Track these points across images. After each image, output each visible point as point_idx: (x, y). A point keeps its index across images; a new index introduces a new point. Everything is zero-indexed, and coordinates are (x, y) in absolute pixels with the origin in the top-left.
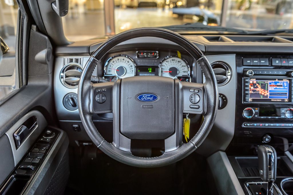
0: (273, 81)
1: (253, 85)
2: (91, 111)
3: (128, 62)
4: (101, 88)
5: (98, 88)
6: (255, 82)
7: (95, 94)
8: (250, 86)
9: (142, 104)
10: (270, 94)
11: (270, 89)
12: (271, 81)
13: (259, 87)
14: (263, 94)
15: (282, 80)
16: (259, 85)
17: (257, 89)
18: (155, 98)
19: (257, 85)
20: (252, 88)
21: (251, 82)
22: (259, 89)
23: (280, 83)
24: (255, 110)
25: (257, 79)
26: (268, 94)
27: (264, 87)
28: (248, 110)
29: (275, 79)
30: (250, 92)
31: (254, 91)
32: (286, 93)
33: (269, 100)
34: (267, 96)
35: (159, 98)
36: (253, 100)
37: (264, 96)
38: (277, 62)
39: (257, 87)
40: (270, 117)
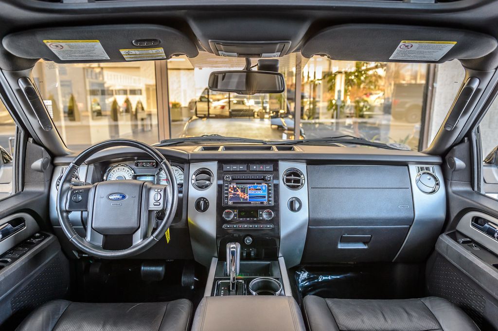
0: (252, 185)
1: (234, 189)
2: (67, 208)
3: (128, 171)
4: (79, 189)
5: (75, 190)
6: (235, 186)
7: (72, 194)
8: (230, 190)
9: (112, 203)
10: (250, 198)
11: (250, 192)
12: (250, 185)
13: (239, 191)
14: (243, 197)
15: (261, 184)
16: (239, 189)
17: (238, 193)
18: (124, 197)
19: (237, 189)
20: (232, 192)
21: (232, 186)
22: (239, 192)
23: (259, 186)
24: (234, 212)
25: (237, 184)
26: (248, 197)
27: (243, 191)
28: (228, 212)
29: (254, 183)
30: (231, 195)
31: (234, 194)
32: (265, 197)
33: (250, 203)
34: (247, 199)
35: (127, 198)
36: (234, 203)
37: (244, 199)
38: (255, 167)
39: (237, 191)
40: (248, 219)
